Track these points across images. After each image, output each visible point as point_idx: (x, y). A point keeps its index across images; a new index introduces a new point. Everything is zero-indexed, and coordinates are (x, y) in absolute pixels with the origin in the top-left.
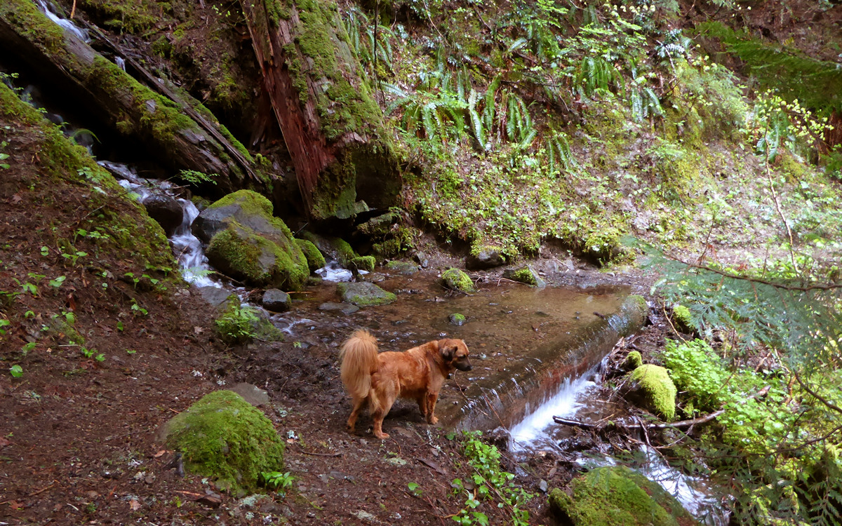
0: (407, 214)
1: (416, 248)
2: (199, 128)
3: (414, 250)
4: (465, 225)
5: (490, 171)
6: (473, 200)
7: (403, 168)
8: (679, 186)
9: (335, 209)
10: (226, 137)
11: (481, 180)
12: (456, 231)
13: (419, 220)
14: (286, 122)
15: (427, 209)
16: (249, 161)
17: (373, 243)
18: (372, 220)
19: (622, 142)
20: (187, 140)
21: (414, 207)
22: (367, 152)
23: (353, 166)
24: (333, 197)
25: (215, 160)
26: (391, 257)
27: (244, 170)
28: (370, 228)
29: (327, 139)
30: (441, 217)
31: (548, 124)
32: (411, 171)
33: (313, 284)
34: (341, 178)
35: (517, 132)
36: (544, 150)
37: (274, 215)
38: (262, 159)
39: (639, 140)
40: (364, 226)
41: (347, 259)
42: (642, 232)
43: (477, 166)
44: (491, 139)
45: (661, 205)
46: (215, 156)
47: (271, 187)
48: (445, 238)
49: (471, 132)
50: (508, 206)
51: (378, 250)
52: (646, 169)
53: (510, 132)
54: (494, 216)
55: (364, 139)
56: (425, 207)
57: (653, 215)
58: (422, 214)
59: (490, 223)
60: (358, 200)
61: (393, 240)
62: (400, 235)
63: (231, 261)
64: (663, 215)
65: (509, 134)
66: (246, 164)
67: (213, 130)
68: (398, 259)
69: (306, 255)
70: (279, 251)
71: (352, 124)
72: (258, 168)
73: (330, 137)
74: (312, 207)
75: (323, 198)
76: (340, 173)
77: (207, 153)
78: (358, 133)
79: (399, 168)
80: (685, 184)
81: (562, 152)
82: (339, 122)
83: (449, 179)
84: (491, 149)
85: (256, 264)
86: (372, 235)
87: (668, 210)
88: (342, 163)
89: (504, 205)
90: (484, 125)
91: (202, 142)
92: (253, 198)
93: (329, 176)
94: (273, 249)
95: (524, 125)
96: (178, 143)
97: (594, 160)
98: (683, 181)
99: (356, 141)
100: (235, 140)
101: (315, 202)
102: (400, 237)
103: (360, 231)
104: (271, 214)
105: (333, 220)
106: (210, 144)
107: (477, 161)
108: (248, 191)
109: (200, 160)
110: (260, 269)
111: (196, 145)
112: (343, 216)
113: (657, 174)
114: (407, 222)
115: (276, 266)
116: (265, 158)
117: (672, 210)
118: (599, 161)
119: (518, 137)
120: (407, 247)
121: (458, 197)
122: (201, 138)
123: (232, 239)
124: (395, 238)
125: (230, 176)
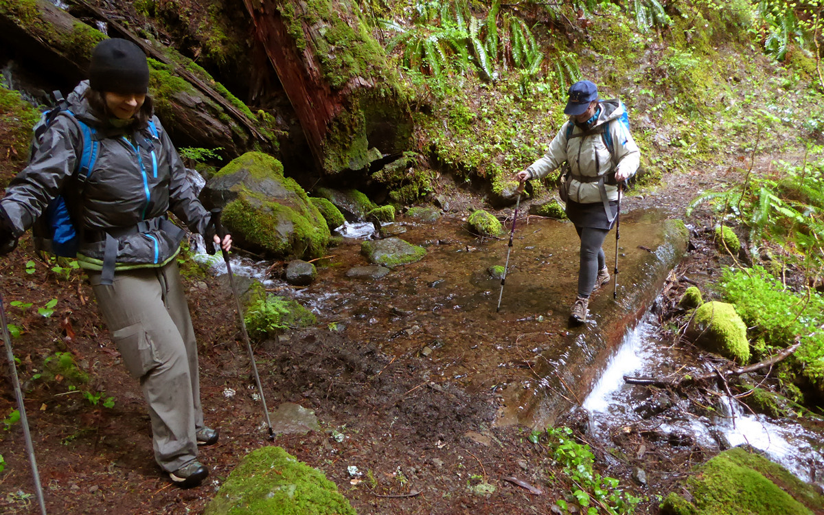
0: (422, 157)
1: (435, 192)
2: (194, 90)
3: (433, 194)
4: (482, 162)
5: (501, 102)
6: (488, 133)
7: (413, 109)
8: (695, 96)
9: (347, 161)
10: (223, 95)
11: (492, 112)
12: (474, 169)
13: (435, 161)
14: (285, 72)
15: (442, 149)
16: (251, 120)
17: (389, 190)
18: (387, 166)
19: (632, 56)
20: (184, 105)
21: (428, 148)
22: (374, 96)
23: (362, 113)
24: (344, 148)
25: (215, 122)
26: (410, 203)
27: (247, 129)
28: (385, 176)
29: (332, 88)
30: (457, 156)
31: (555, 45)
32: (420, 111)
33: (334, 245)
34: (351, 127)
35: (524, 58)
36: (554, 74)
37: (286, 176)
38: (264, 114)
39: (648, 52)
40: (378, 174)
41: (365, 211)
42: (664, 149)
43: (487, 97)
44: (497, 67)
45: (679, 118)
46: (215, 118)
47: (277, 144)
48: (464, 178)
49: (477, 63)
50: (524, 137)
51: (396, 197)
52: (659, 82)
53: (516, 57)
54: (511, 149)
55: (371, 83)
56: (440, 146)
57: (674, 129)
58: (437, 155)
59: (509, 157)
60: (370, 148)
61: (411, 186)
62: (416, 179)
63: (246, 233)
64: (684, 128)
65: (516, 61)
66: (248, 122)
67: (209, 90)
68: (417, 205)
69: (323, 214)
70: (296, 216)
71: (356, 69)
72: (261, 125)
73: (334, 84)
74: (324, 162)
75: (334, 150)
76: (349, 122)
77: (206, 116)
78: (363, 77)
79: (409, 109)
80: (701, 93)
81: (571, 73)
82: (342, 67)
83: (460, 115)
84: (499, 77)
85: (274, 234)
86: (388, 183)
87: (687, 123)
88: (349, 111)
89: (520, 135)
90: (489, 53)
91: (199, 104)
92: (261, 159)
93: (338, 127)
94: (289, 214)
95: (530, 48)
96: (174, 108)
97: (605, 77)
98: (698, 90)
99: (362, 86)
100: (233, 97)
101: (327, 156)
102: (417, 181)
103: (376, 181)
104: (282, 174)
105: (348, 172)
106: (208, 106)
107: (485, 92)
108: (255, 153)
109: (200, 124)
110: (279, 239)
111: (193, 108)
112: (357, 167)
113: (671, 85)
114: (422, 165)
115: (296, 234)
116: (267, 114)
117: (691, 122)
118: (611, 78)
119: (525, 63)
120: (425, 191)
121: (471, 132)
122: (198, 101)
123: (244, 210)
124: (412, 184)
125: (233, 138)
